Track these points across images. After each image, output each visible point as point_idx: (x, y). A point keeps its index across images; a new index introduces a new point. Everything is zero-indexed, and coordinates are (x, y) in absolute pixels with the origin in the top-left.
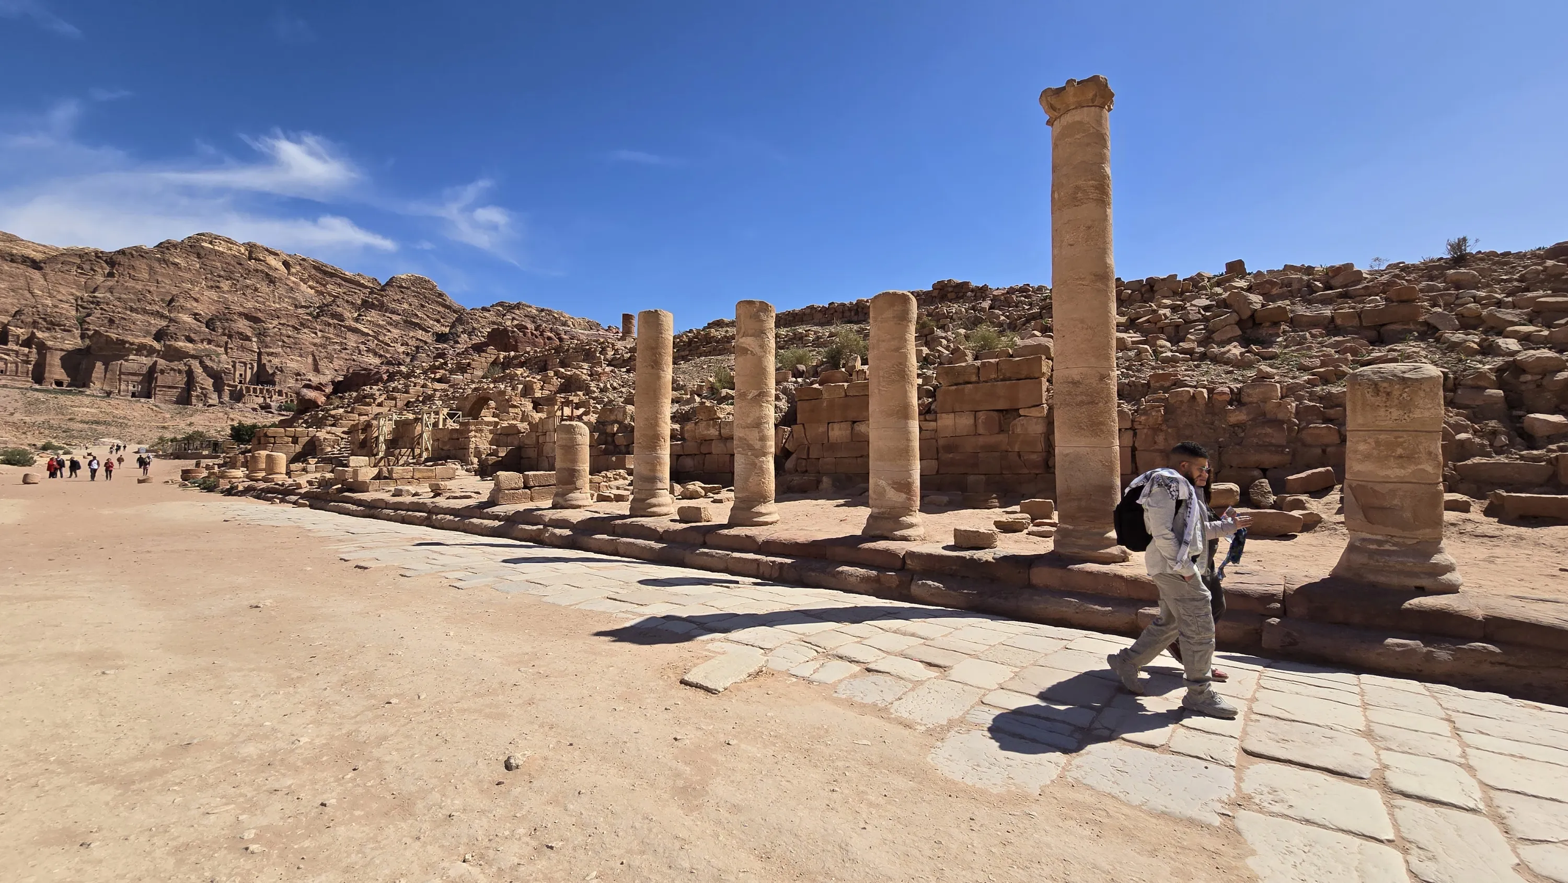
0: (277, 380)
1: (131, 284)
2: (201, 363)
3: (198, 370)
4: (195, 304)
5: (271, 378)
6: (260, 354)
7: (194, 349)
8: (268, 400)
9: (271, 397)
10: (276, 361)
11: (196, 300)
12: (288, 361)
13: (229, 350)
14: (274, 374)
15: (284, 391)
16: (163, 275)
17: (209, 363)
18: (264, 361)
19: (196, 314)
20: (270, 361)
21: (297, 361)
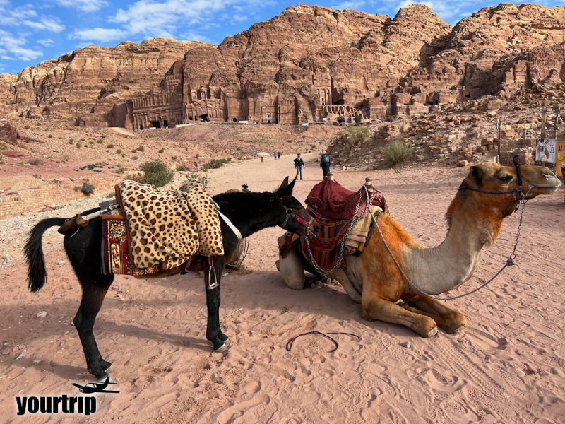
0: (344, 99)
1: (259, 47)
2: (301, 93)
3: (301, 99)
4: (292, 53)
5: (340, 98)
6: (332, 81)
7: (296, 84)
8: (342, 115)
9: (343, 113)
10: (342, 85)
11: (292, 50)
12: (349, 84)
13: (315, 81)
14: (342, 94)
15: (350, 107)
16: (274, 37)
17: (305, 93)
18: (335, 86)
19: (293, 60)
20: (338, 85)
21: (355, 82)
